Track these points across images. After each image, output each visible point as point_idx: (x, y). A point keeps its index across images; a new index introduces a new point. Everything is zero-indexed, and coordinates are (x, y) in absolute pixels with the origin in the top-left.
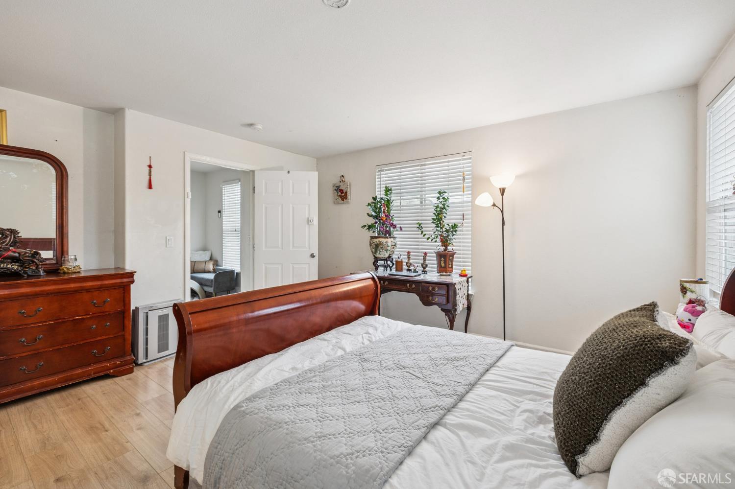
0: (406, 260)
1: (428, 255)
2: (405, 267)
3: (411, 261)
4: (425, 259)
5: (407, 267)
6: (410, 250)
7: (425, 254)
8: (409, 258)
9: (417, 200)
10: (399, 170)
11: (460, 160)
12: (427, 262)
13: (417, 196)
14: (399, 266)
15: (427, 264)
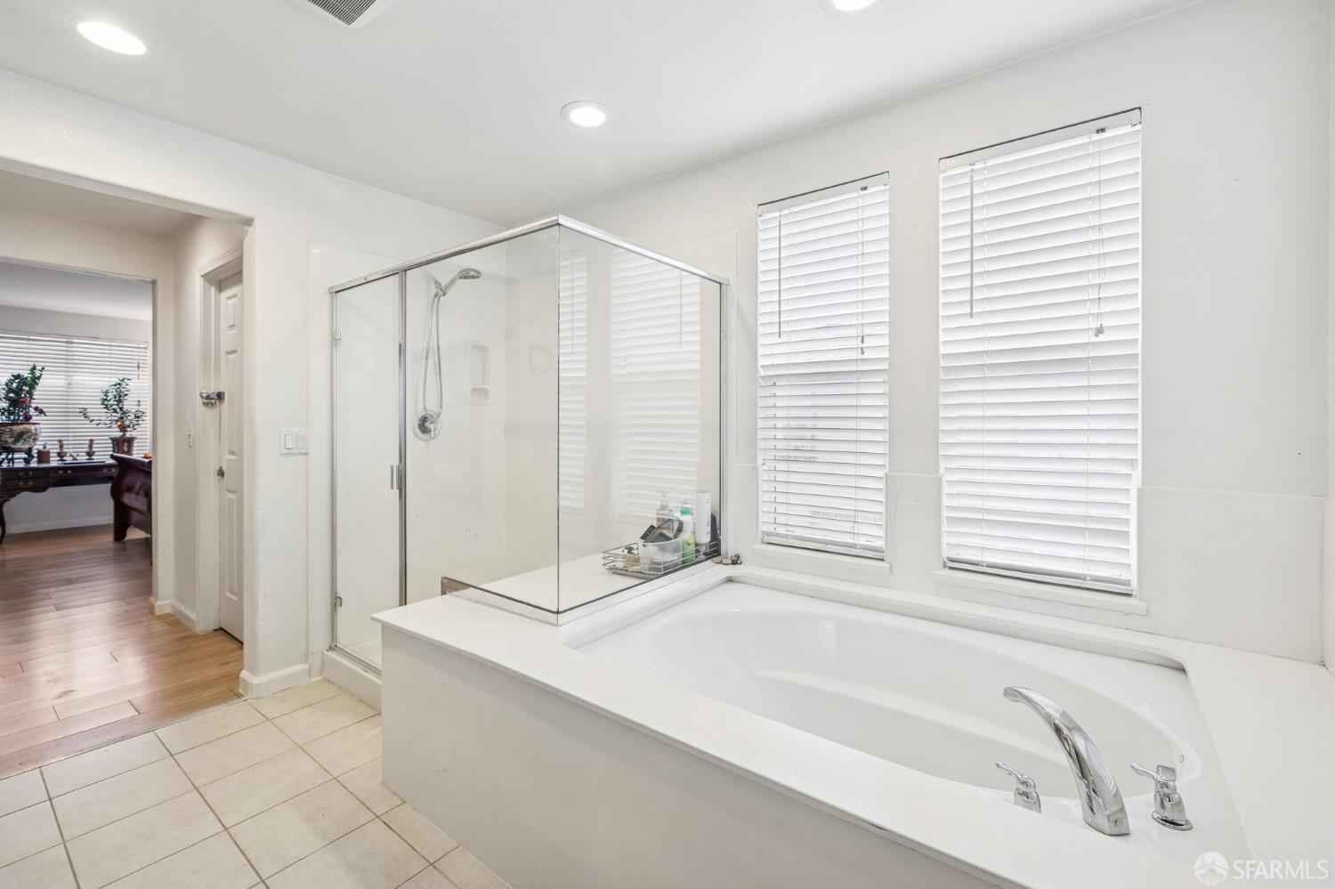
0: (57, 451)
1: (95, 441)
3: (65, 451)
4: (91, 447)
6: (61, 438)
7: (91, 441)
8: (61, 448)
12: (94, 449)
14: (43, 457)
15: (94, 452)
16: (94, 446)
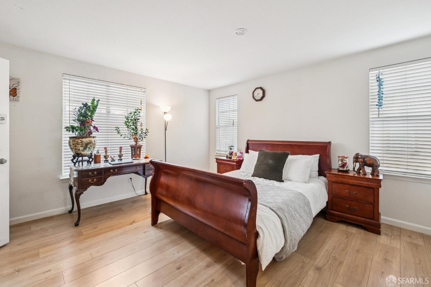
0: (104, 154)
1: (123, 148)
2: (102, 159)
3: (108, 154)
4: (121, 151)
5: (104, 159)
6: (106, 146)
7: (121, 148)
8: (106, 152)
9: (104, 110)
10: (87, 84)
11: (138, 91)
12: (122, 153)
13: (104, 107)
14: (97, 159)
15: (122, 155)
16: (122, 150)
